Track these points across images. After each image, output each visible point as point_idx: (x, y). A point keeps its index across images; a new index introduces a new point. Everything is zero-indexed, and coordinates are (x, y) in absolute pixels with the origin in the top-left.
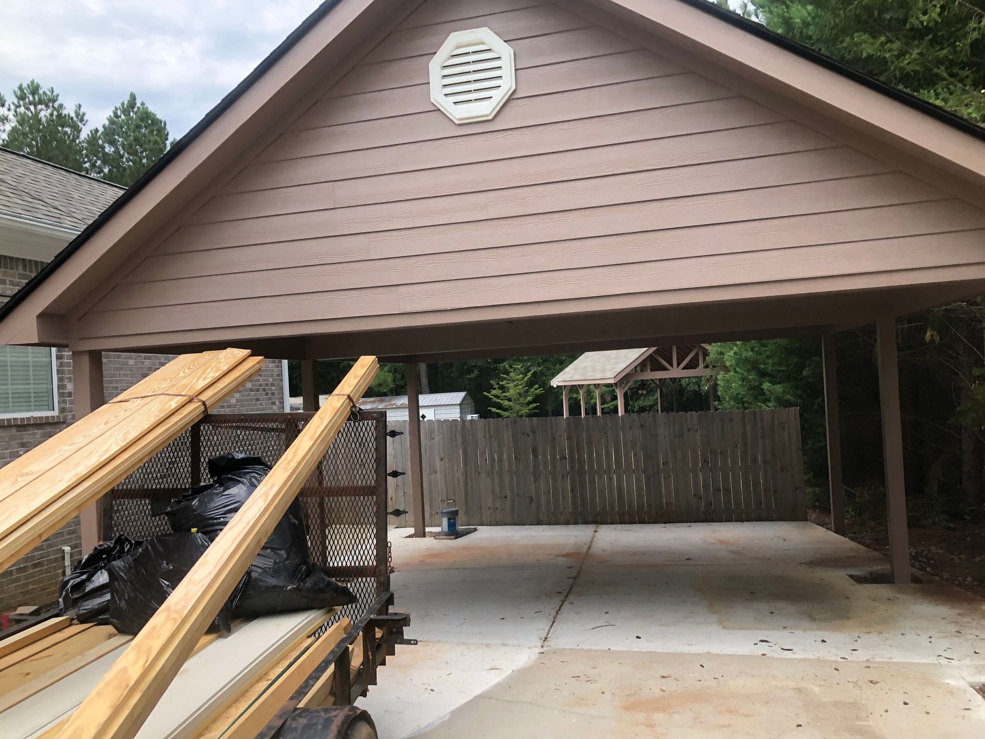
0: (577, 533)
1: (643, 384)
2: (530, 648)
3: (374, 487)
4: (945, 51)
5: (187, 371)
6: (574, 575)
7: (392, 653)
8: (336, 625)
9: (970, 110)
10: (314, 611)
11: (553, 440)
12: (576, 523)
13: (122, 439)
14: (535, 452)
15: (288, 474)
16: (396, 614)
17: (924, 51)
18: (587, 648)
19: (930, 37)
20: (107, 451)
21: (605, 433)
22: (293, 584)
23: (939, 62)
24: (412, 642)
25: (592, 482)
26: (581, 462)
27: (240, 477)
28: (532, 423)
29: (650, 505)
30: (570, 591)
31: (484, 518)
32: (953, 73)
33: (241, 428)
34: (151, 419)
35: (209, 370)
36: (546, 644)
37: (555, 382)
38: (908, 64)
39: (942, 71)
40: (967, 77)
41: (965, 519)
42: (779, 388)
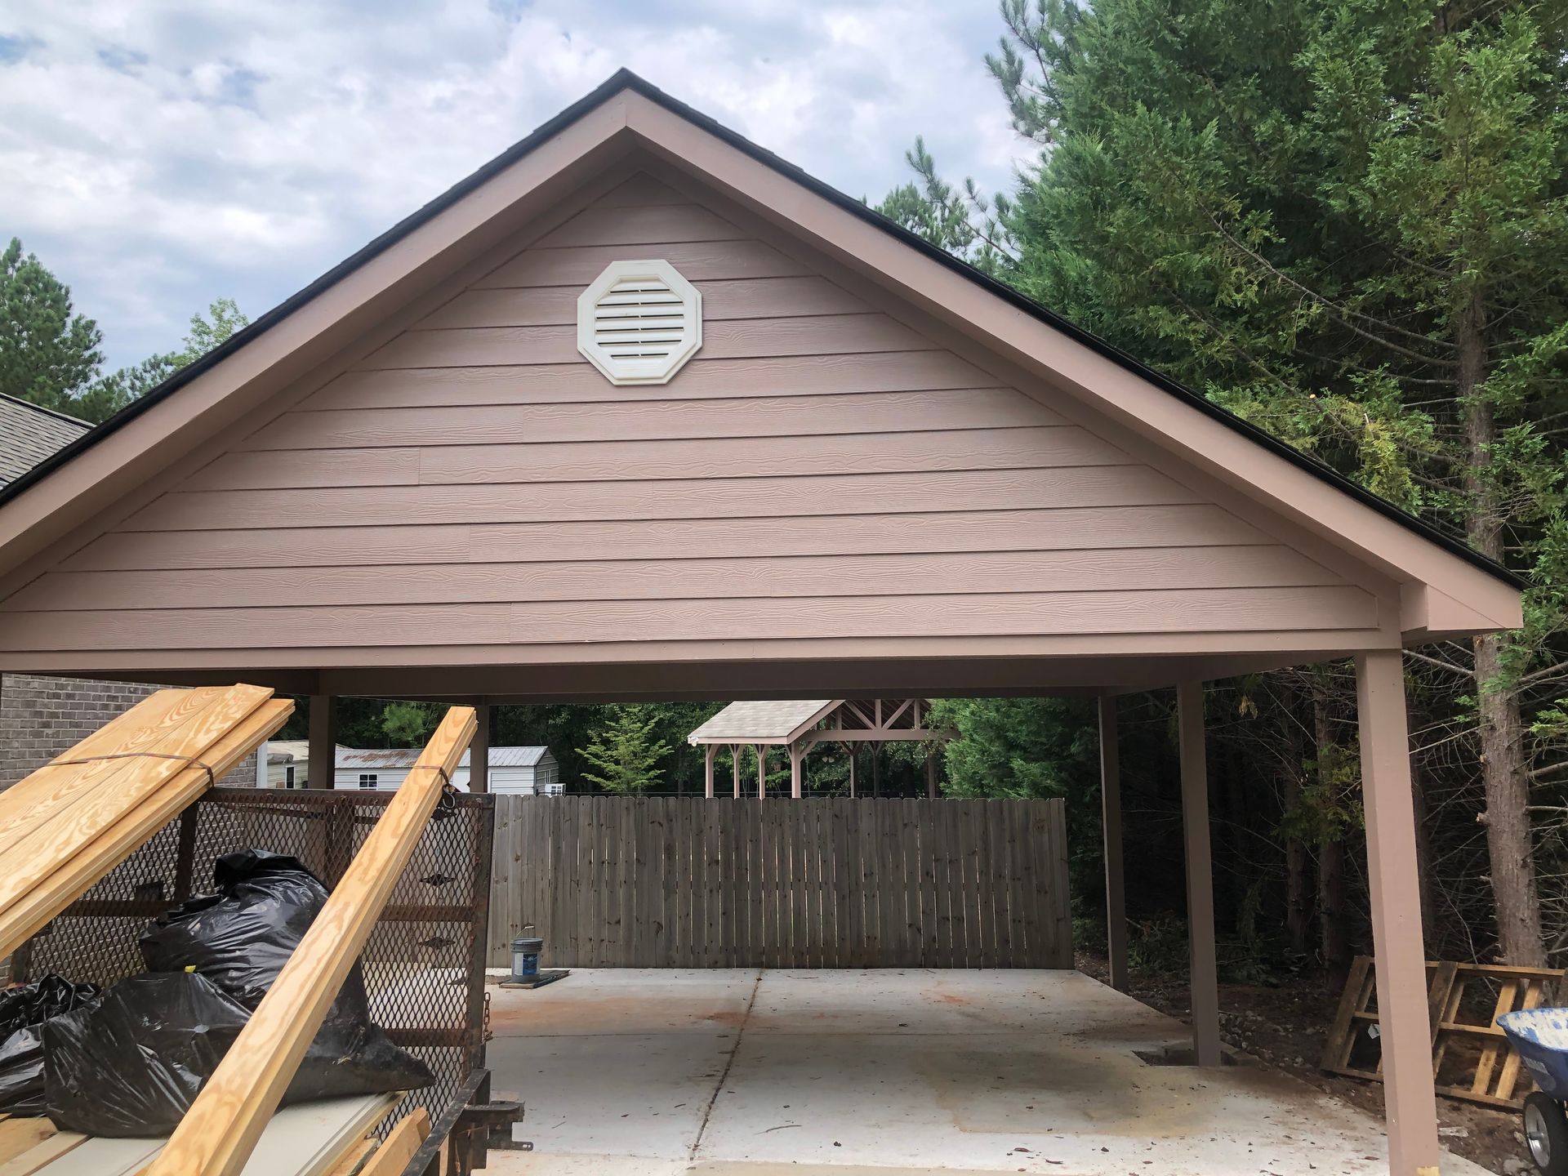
0: (729, 982)
1: (830, 749)
2: (673, 1161)
3: (470, 908)
4: (1264, 339)
5: (175, 717)
6: (730, 1047)
7: (482, 1165)
8: (408, 1118)
9: (1295, 419)
10: (374, 1096)
11: (700, 832)
12: (728, 966)
13: (88, 824)
14: (669, 850)
15: (367, 888)
16: (502, 1103)
17: (1237, 336)
18: (760, 1160)
19: (1245, 318)
20: (67, 843)
22: (345, 1054)
23: (1257, 353)
24: (525, 1146)
25: (757, 901)
26: (742, 869)
27: (268, 887)
28: (668, 806)
29: (842, 939)
30: (726, 1073)
31: (581, 954)
32: (1274, 368)
33: (264, 812)
34: (132, 792)
35: (212, 719)
36: (697, 1154)
37: (695, 738)
38: (1218, 351)
39: (1260, 364)
40: (1292, 375)
41: (1292, 971)
42: (1035, 768)
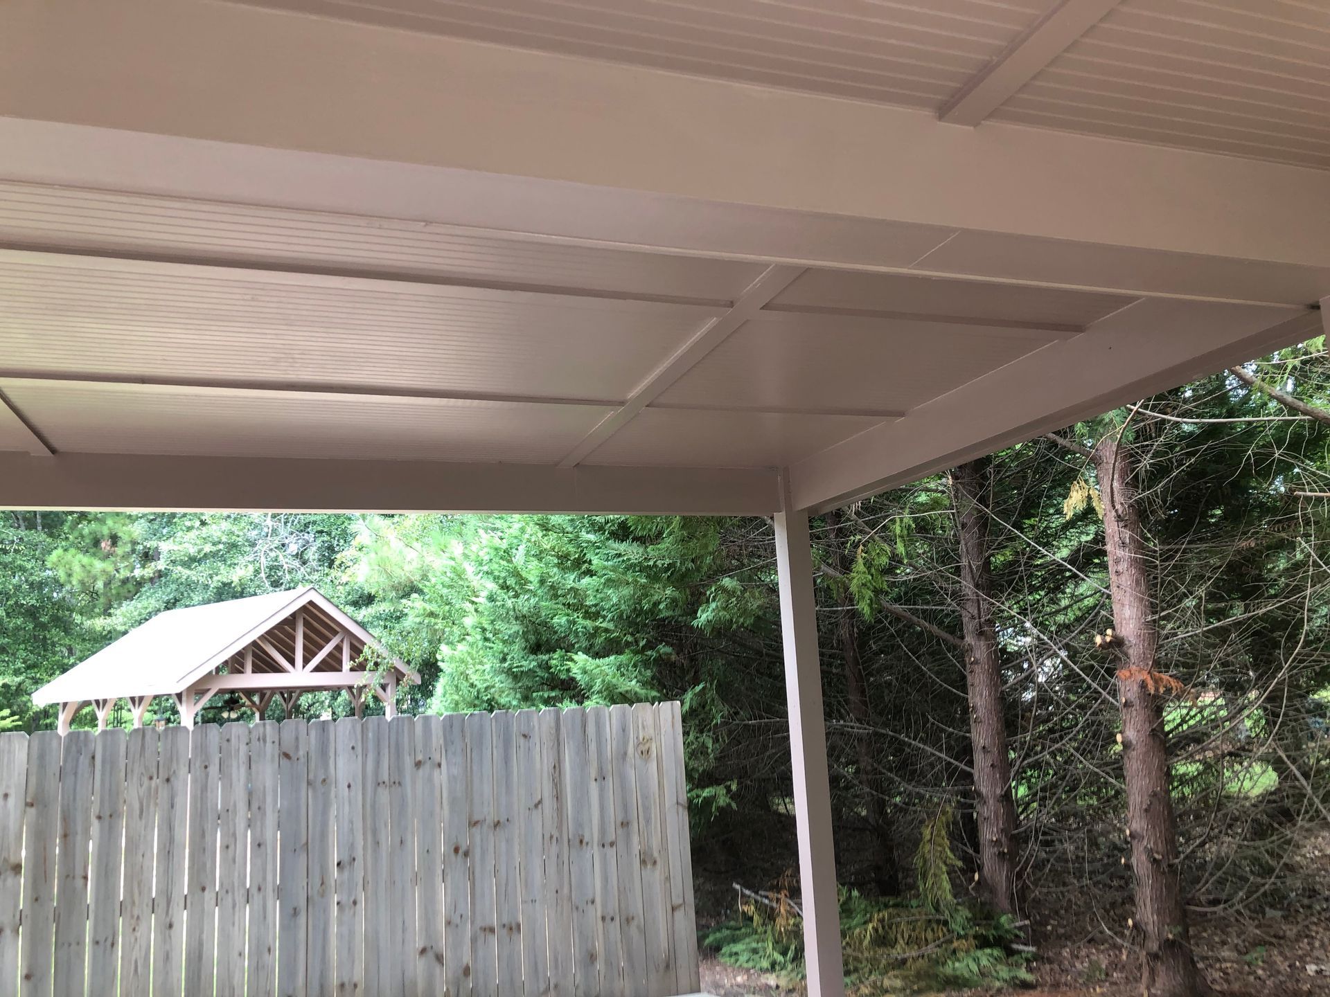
21: (168, 780)
37: (40, 698)
41: (1019, 952)
42: (607, 666)
